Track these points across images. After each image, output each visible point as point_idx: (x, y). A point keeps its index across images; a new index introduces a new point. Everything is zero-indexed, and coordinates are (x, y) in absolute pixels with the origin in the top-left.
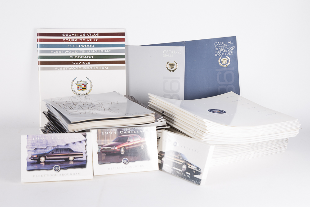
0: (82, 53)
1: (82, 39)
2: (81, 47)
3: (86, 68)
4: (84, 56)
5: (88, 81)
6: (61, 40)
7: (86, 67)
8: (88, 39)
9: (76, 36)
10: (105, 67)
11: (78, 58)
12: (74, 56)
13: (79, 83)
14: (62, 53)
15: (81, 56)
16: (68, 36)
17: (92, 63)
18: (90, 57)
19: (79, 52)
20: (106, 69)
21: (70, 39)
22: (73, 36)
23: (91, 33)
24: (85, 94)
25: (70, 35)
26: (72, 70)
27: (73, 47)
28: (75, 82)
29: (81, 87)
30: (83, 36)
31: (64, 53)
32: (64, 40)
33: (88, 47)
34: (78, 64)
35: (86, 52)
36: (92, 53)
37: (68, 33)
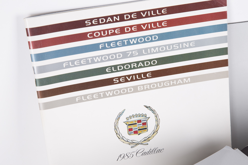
0: (132, 56)
1: (131, 27)
2: (129, 44)
3: (144, 88)
4: (138, 63)
5: (149, 113)
6: (83, 37)
7: (143, 85)
8: (144, 25)
9: (117, 21)
10: (185, 79)
11: (124, 70)
12: (115, 67)
13: (130, 120)
14: (88, 63)
15: (130, 64)
16: (99, 24)
17: (155, 74)
18: (150, 62)
19: (125, 55)
20: (186, 83)
21: (104, 31)
22: (110, 22)
23: (150, 11)
24: (145, 140)
25: (102, 21)
26: (114, 95)
27: (111, 48)
28: (123, 118)
29: (135, 128)
30: (131, 19)
31: (93, 62)
32: (90, 35)
33: (145, 42)
34: (126, 81)
35: (140, 52)
36: (154, 53)
37: (98, 19)
